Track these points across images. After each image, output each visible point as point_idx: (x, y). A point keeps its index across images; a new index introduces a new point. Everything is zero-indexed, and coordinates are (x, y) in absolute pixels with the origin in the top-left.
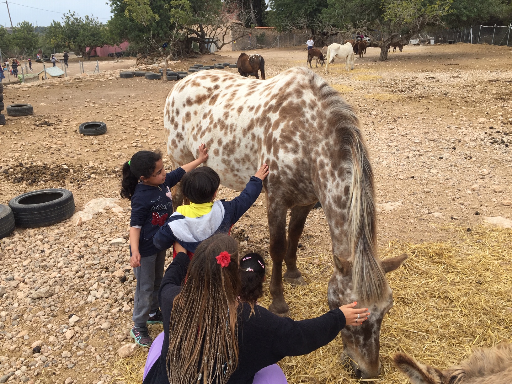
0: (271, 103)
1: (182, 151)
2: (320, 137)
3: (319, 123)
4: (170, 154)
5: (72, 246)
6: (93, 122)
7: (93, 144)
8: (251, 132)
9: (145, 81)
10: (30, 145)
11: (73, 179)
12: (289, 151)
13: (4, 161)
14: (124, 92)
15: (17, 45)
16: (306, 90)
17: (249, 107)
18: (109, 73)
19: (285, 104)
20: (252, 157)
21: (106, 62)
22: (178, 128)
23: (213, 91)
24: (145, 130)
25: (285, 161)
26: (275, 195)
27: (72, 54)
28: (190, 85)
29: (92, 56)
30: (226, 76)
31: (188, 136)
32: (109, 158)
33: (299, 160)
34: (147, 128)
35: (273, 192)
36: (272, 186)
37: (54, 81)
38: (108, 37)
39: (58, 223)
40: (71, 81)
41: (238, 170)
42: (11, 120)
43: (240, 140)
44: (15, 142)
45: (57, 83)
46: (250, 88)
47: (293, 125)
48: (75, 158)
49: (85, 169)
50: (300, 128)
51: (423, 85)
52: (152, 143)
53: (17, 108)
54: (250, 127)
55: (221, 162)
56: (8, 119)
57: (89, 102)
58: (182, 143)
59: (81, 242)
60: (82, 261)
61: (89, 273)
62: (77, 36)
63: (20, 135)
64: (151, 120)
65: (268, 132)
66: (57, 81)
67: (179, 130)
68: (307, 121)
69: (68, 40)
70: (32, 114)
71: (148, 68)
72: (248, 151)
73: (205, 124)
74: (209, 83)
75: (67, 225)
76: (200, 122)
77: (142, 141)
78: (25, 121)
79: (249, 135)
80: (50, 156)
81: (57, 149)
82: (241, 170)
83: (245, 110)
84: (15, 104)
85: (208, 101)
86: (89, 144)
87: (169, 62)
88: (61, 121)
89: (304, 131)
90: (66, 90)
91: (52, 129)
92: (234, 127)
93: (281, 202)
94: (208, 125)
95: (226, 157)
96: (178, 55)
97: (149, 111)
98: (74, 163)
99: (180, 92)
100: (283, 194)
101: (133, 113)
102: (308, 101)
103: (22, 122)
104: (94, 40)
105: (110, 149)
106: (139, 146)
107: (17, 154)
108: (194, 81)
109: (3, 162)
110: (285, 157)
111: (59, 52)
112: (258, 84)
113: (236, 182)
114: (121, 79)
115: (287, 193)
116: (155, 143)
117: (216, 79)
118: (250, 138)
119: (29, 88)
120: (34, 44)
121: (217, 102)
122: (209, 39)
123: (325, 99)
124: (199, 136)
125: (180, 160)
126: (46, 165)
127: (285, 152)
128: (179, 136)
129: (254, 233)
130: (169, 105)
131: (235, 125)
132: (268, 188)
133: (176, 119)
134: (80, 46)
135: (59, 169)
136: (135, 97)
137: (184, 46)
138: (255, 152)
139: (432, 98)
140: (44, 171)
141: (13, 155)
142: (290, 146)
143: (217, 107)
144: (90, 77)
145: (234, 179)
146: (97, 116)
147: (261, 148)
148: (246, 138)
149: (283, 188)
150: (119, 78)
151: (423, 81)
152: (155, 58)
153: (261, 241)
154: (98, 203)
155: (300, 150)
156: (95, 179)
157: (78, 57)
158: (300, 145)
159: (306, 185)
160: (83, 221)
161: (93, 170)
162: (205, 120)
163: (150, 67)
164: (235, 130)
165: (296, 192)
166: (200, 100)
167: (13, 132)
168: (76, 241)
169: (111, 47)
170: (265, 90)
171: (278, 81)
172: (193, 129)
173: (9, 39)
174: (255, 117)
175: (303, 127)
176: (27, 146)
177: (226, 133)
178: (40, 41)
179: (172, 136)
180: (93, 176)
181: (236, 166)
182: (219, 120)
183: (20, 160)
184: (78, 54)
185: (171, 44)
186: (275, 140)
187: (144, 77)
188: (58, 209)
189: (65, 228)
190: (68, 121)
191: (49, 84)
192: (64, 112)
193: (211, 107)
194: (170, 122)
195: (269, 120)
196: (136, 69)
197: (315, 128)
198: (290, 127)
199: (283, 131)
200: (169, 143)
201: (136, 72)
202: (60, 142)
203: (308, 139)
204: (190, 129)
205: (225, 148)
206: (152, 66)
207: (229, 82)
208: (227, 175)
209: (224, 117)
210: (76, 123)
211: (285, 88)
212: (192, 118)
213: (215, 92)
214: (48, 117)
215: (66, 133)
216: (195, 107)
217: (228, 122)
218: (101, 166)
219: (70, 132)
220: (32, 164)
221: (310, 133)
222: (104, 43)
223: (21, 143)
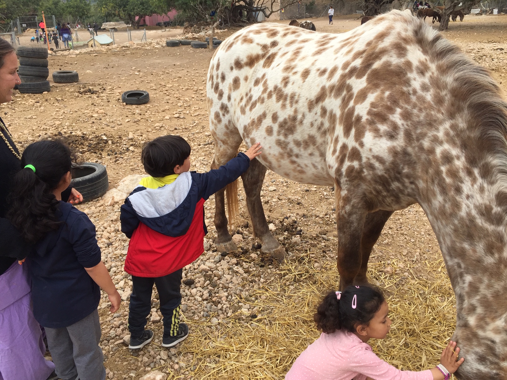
0: (353, 64)
1: (227, 127)
2: (440, 116)
3: (434, 95)
4: (213, 130)
5: (101, 230)
6: (137, 91)
7: (134, 114)
8: (320, 105)
9: (191, 50)
10: (71, 113)
11: (111, 151)
12: (381, 136)
13: (44, 129)
14: (169, 61)
15: (70, 13)
16: (410, 45)
17: (318, 70)
18: (156, 41)
19: (377, 65)
20: (319, 140)
21: (154, 31)
22: (223, 98)
23: (269, 49)
24: (189, 100)
25: (373, 150)
26: (351, 195)
27: (122, 23)
28: (240, 42)
29: (140, 25)
30: (287, 29)
31: (234, 108)
32: (150, 130)
33: (399, 149)
34: (190, 98)
35: (349, 190)
36: (348, 183)
37: (101, 49)
38: (156, 5)
39: (89, 201)
40: (118, 49)
41: (297, 156)
42: (57, 87)
43: (304, 116)
44: (57, 110)
45: (105, 50)
46: (319, 44)
47: (390, 97)
48: (116, 128)
49: (124, 140)
50: (401, 103)
51: (490, 56)
52: (195, 114)
53: (62, 74)
54: (320, 98)
55: (274, 144)
56: (53, 86)
57: (134, 70)
58: (227, 117)
59: (112, 225)
60: (110, 249)
61: (116, 266)
62: (127, 5)
63: (63, 102)
64: (195, 90)
65: (347, 106)
66: (104, 49)
67: (225, 100)
68: (415, 92)
69: (119, 9)
70: (77, 82)
71: (194, 36)
72: (314, 132)
73: (257, 92)
74: (264, 39)
75: (99, 204)
76: (250, 90)
77: (185, 112)
78: (70, 88)
79: (318, 109)
80: (91, 125)
81: (98, 119)
82: (301, 155)
83: (313, 74)
84: (63, 70)
85: (262, 62)
86: (130, 113)
87: (216, 31)
88: (104, 89)
89: (409, 107)
90: (113, 58)
91: (95, 97)
92: (296, 98)
93: (360, 204)
94: (260, 93)
95: (282, 138)
96: (225, 24)
97: (194, 81)
98: (114, 134)
99: (227, 51)
100: (364, 194)
101: (176, 82)
102: (415, 63)
103: (67, 89)
104: (143, 9)
105: (152, 120)
106: (181, 117)
107: (57, 123)
108: (245, 36)
109: (43, 131)
110: (374, 144)
111: (110, 21)
112: (331, 39)
113: (294, 170)
114: (167, 47)
115: (371, 193)
116: (199, 115)
117: (274, 34)
118: (319, 113)
119: (77, 55)
120: (86, 13)
121: (274, 64)
122: (257, 7)
123: (442, 58)
124: (248, 108)
125: (224, 138)
126: (86, 135)
127: (375, 137)
128: (224, 108)
129: (307, 225)
130: (213, 68)
131: (297, 94)
132: (342, 185)
133: (221, 87)
134: (129, 15)
135: (98, 140)
136: (180, 66)
137: (231, 15)
138: (325, 133)
139: (504, 71)
140: (83, 141)
141: (53, 123)
142: (383, 128)
143: (274, 69)
144: (137, 45)
145: (292, 167)
146: (141, 84)
147: (334, 128)
148: (312, 114)
149: (364, 186)
150: (165, 46)
151: (491, 52)
152: (202, 27)
153: (317, 236)
154: (133, 180)
155: (401, 135)
156: (133, 152)
157: (128, 26)
158: (401, 127)
159: (403, 185)
160: (116, 200)
161: (132, 141)
162: (256, 88)
163: (196, 35)
164: (297, 102)
165: (385, 193)
166: (252, 61)
167: (56, 99)
168: (105, 225)
169: (159, 16)
170: (342, 47)
171: (362, 33)
172: (242, 99)
173: (62, 7)
174: (328, 84)
175: (408, 101)
176: (69, 114)
177: (284, 106)
178: (92, 10)
179: (216, 108)
180: (131, 148)
181: (296, 150)
182: (276, 88)
183: (60, 129)
184: (127, 23)
185: (218, 11)
186: (359, 119)
187: (190, 46)
188: (89, 186)
189: (96, 208)
190: (112, 89)
191: (96, 52)
192: (109, 80)
193: (266, 70)
194: (213, 90)
195: (349, 88)
196: (183, 38)
197: (429, 102)
198: (386, 100)
199: (373, 105)
200: (212, 116)
201: (182, 40)
202: (102, 111)
203: (416, 119)
204: (238, 99)
205: (281, 126)
206: (198, 34)
207: (290, 38)
208: (282, 161)
209: (283, 84)
210: (120, 91)
211: (377, 42)
212: (241, 85)
213: (272, 51)
214: (92, 85)
215: (109, 102)
216: (246, 71)
217: (288, 90)
218: (141, 137)
219: (113, 100)
220: (71, 133)
221: (420, 110)
222: (152, 12)
223: (62, 111)
